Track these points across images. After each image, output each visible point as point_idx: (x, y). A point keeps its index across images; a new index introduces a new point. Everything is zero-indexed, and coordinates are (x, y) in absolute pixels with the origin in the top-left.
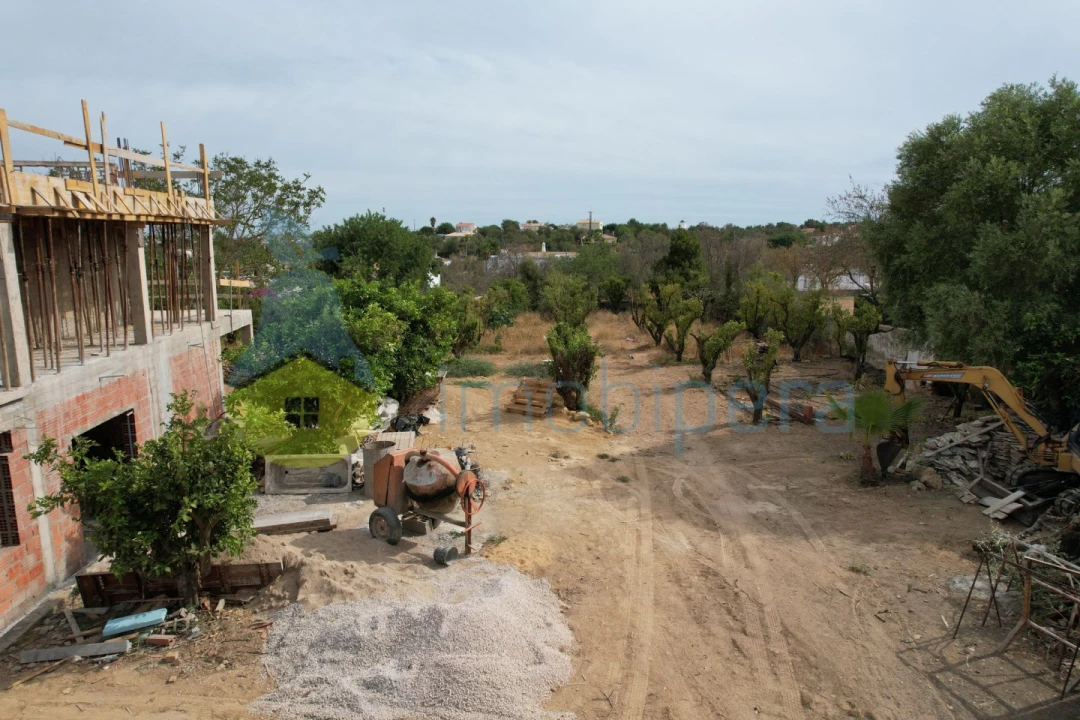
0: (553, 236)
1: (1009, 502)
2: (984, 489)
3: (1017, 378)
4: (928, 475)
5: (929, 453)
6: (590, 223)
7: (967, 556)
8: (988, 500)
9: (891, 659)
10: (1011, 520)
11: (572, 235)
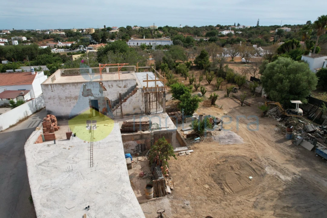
0: (144, 32)
1: (279, 119)
2: (276, 117)
3: (281, 103)
4: (270, 116)
5: (269, 112)
6: (154, 27)
7: (275, 126)
8: (277, 119)
9: (270, 136)
10: (280, 121)
11: (150, 31)
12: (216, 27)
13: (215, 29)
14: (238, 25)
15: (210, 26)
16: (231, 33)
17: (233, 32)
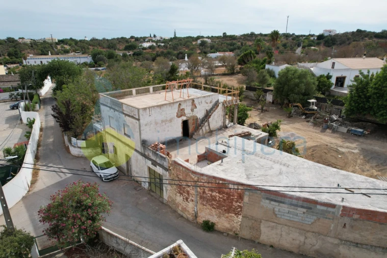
11: (49, 45)
12: (129, 39)
13: (131, 41)
14: (155, 36)
15: (122, 38)
16: (153, 45)
17: (155, 44)
